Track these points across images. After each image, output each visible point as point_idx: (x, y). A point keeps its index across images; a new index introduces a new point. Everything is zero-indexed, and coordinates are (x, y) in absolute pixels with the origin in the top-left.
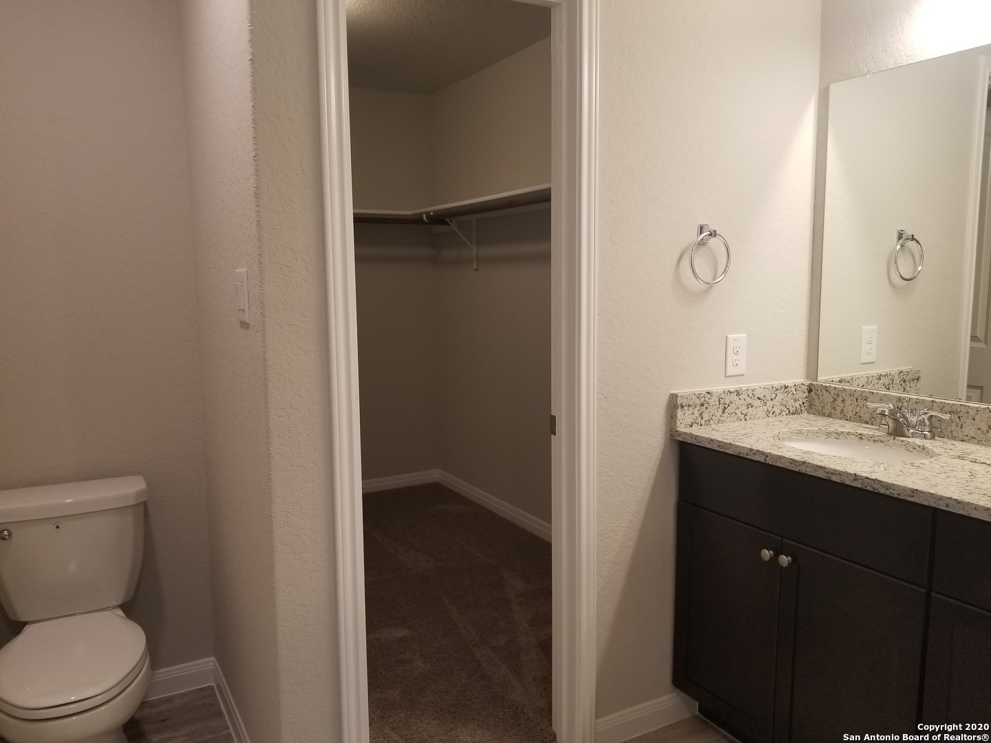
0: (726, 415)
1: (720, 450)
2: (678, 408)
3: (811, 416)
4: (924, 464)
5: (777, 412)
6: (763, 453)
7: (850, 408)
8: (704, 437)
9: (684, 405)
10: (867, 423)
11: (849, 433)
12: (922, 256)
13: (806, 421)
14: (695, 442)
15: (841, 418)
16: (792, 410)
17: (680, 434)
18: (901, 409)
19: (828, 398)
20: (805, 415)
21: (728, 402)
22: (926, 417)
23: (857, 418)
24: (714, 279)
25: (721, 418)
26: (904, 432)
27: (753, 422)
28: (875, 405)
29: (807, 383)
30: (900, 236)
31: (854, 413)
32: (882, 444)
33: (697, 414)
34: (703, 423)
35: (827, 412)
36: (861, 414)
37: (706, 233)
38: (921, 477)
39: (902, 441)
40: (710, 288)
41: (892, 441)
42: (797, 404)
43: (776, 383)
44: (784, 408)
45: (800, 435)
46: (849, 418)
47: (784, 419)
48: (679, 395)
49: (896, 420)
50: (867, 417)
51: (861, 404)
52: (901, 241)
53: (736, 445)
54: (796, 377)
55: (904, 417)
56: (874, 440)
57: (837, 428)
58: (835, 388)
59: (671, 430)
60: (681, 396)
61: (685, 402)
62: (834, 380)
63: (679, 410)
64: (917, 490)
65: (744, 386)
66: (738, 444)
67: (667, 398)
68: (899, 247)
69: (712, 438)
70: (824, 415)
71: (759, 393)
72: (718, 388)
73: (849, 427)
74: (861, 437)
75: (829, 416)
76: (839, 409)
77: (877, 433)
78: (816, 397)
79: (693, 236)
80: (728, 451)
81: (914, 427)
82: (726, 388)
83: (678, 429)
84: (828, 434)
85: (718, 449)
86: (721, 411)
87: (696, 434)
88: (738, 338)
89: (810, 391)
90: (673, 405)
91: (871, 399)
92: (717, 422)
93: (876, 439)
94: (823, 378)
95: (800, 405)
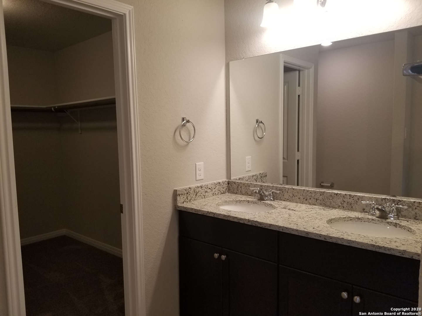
0: (197, 197)
1: (196, 213)
2: (177, 196)
3: (229, 194)
4: (272, 212)
5: (217, 193)
6: (213, 213)
7: (244, 190)
8: (189, 208)
9: (180, 194)
10: (250, 196)
11: (244, 201)
12: (265, 129)
13: (228, 196)
14: (185, 210)
15: (241, 194)
16: (222, 192)
17: (179, 207)
18: (262, 190)
19: (235, 186)
20: (227, 194)
21: (197, 191)
22: (271, 192)
23: (247, 194)
24: (189, 140)
25: (195, 198)
26: (264, 198)
27: (208, 198)
28: (253, 189)
29: (227, 180)
30: (257, 122)
31: (245, 192)
32: (256, 204)
33: (185, 197)
34: (188, 201)
35: (235, 192)
36: (248, 192)
37: (186, 121)
38: (272, 218)
39: (263, 202)
40: (188, 144)
41: (260, 203)
42: (224, 190)
43: (215, 182)
44: (219, 192)
45: (226, 203)
46: (243, 194)
47: (220, 196)
48: (178, 190)
49: (261, 195)
50: (250, 193)
51: (247, 188)
52: (258, 123)
53: (202, 210)
54: (223, 179)
55: (263, 193)
56: (253, 203)
57: (240, 198)
58: (238, 182)
59: (175, 206)
60: (179, 191)
61: (180, 193)
62: (237, 178)
63: (178, 197)
64: (271, 224)
65: (204, 184)
66: (203, 210)
67: (173, 192)
68: (257, 126)
69: (192, 208)
70: (234, 193)
71: (209, 186)
72: (193, 186)
73: (244, 198)
74: (248, 202)
75: (236, 193)
76: (240, 191)
77: (254, 200)
78: (231, 186)
79: (180, 122)
80: (199, 213)
81: (267, 197)
82: (197, 185)
83: (178, 205)
84: (236, 201)
85: (195, 212)
86: (195, 195)
87: (186, 207)
88: (200, 164)
89: (228, 184)
90: (175, 195)
91: (251, 186)
92: (193, 200)
93: (254, 202)
94: (233, 178)
95: (225, 190)
